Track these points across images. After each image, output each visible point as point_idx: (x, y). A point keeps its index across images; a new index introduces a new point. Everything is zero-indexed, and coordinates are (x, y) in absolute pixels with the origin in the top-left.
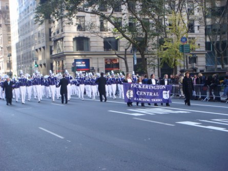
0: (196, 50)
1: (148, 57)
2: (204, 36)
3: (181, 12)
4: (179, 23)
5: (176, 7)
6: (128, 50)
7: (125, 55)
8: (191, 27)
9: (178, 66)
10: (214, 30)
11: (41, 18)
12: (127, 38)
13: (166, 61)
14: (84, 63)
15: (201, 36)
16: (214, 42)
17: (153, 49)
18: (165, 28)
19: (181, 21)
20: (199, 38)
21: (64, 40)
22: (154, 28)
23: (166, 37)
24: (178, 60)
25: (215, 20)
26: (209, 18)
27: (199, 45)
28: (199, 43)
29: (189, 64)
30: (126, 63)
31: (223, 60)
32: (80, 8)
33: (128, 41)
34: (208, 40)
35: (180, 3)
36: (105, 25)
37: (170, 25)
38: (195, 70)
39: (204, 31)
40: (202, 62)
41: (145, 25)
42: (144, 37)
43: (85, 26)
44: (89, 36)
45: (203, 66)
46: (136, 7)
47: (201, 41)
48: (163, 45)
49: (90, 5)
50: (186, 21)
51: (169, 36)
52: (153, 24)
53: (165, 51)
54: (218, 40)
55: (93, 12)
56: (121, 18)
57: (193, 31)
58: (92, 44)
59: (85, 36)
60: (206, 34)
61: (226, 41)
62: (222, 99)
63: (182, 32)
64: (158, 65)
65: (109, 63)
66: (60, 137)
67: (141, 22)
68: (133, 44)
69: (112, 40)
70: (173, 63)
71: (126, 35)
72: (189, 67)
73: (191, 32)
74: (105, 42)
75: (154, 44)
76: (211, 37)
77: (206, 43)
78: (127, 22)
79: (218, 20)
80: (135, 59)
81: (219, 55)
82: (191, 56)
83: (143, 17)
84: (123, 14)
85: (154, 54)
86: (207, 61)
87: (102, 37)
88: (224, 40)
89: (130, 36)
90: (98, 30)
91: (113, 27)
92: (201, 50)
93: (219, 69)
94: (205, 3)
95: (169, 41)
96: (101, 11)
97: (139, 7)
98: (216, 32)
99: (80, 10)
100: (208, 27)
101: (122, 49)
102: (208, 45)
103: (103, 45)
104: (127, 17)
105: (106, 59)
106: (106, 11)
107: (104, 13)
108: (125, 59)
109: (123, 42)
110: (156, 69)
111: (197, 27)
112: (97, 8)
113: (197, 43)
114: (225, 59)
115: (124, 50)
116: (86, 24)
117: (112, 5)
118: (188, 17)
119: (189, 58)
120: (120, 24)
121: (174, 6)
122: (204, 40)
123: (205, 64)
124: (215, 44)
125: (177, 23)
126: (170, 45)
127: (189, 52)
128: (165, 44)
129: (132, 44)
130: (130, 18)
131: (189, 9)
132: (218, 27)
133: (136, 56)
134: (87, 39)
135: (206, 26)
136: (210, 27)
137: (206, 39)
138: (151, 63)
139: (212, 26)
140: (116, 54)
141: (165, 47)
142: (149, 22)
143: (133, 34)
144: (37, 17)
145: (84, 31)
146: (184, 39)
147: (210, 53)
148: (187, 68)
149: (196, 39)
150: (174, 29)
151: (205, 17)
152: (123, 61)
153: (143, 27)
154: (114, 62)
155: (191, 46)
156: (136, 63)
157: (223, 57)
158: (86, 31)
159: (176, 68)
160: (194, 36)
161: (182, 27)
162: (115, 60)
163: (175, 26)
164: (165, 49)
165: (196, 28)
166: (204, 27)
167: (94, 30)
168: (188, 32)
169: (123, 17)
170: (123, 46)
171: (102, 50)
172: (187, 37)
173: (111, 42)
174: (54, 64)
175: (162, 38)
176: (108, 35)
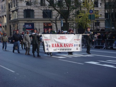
0: (99, 18)
1: (70, 22)
2: (104, 9)
4: (89, 1)
6: (57, 18)
7: (56, 21)
8: (96, 4)
10: (111, 6)
12: (57, 10)
13: (81, 25)
14: (30, 25)
15: (102, 9)
16: (110, 13)
17: (73, 17)
18: (80, 4)
22: (73, 4)
23: (81, 10)
24: (88, 24)
27: (101, 15)
28: (101, 14)
29: (94, 27)
30: (56, 26)
31: (115, 24)
33: (58, 12)
34: (106, 12)
36: (43, 2)
37: (83, 2)
38: (98, 30)
39: (104, 6)
40: (102, 25)
42: (67, 9)
47: (102, 12)
48: (79, 15)
51: (83, 9)
52: (73, 2)
53: (80, 19)
54: (112, 12)
57: (97, 6)
58: (35, 14)
59: (31, 9)
60: (105, 8)
62: (114, 48)
63: (90, 7)
64: (76, 27)
65: (46, 26)
66: (12, 71)
69: (48, 11)
70: (84, 26)
71: (56, 8)
72: (95, 29)
73: (96, 7)
74: (43, 13)
75: (73, 14)
76: (108, 10)
77: (105, 13)
80: (62, 23)
81: (113, 21)
82: (96, 21)
85: (73, 20)
86: (106, 25)
87: (41, 10)
89: (59, 9)
90: (39, 5)
91: (49, 4)
92: (102, 18)
93: (113, 29)
95: (83, 13)
98: (112, 7)
100: (106, 4)
102: (106, 15)
103: (42, 14)
105: (44, 24)
108: (56, 23)
109: (55, 13)
110: (75, 30)
111: (100, 4)
113: (99, 14)
115: (55, 18)
116: (32, 2)
119: (95, 23)
120: (53, 1)
122: (104, 12)
123: (105, 27)
125: (87, 1)
126: (83, 15)
127: (94, 19)
129: (60, 14)
133: (63, 21)
134: (33, 11)
135: (105, 3)
136: (108, 4)
138: (71, 26)
139: (109, 3)
140: (50, 20)
141: (80, 16)
143: (61, 8)
145: (31, 5)
146: (91, 11)
147: (107, 20)
148: (94, 29)
149: (99, 11)
150: (86, 5)
152: (55, 25)
153: (67, 4)
154: (49, 25)
155: (96, 15)
156: (62, 26)
157: (115, 22)
158: (32, 6)
160: (98, 9)
161: (91, 4)
162: (50, 24)
163: (87, 3)
164: (80, 17)
166: (104, 4)
167: (36, 5)
168: (94, 7)
170: (55, 15)
171: (42, 18)
172: (94, 10)
173: (47, 13)
174: (12, 26)
175: (78, 11)
176: (45, 9)
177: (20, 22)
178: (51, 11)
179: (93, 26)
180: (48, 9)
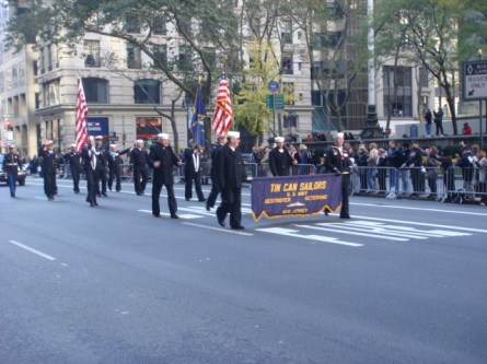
0: (296, 104)
2: (309, 80)
3: (269, 38)
4: (266, 58)
5: (262, 30)
6: (176, 103)
7: (173, 110)
8: (287, 65)
9: (264, 131)
10: (326, 71)
11: (16, 41)
12: (177, 82)
13: (243, 123)
14: (97, 124)
15: (305, 80)
16: (325, 92)
19: (270, 53)
20: (301, 84)
21: (61, 82)
23: (244, 81)
24: (265, 121)
25: (327, 54)
26: (317, 49)
27: (301, 95)
28: (301, 92)
29: (283, 129)
30: (173, 125)
31: (340, 122)
32: (90, 26)
33: (177, 86)
34: (316, 88)
35: (268, 21)
36: (136, 58)
37: (251, 60)
38: (294, 138)
39: (309, 72)
40: (305, 125)
41: (208, 59)
42: (206, 78)
43: (100, 59)
44: (108, 76)
45: (308, 132)
46: (192, 26)
47: (305, 88)
48: (238, 94)
49: (108, 20)
50: (278, 54)
51: (249, 79)
53: (241, 106)
54: (332, 87)
55: (114, 34)
56: (165, 46)
57: (290, 72)
58: (113, 91)
59: (101, 77)
60: (312, 78)
61: (344, 90)
63: (270, 73)
65: (143, 125)
66: (48, 257)
67: (200, 53)
68: (187, 92)
69: (150, 83)
70: (255, 127)
71: (174, 75)
73: (287, 73)
74: (136, 88)
76: (320, 83)
77: (313, 92)
78: (177, 53)
79: (332, 53)
80: (190, 117)
81: (333, 113)
82: (287, 114)
83: (205, 44)
84: (169, 39)
86: (314, 123)
87: (130, 79)
88: (341, 88)
89: (180, 77)
90: (123, 65)
91: (152, 61)
92: (306, 104)
94: (310, 23)
95: (249, 89)
96: (129, 31)
97: (197, 27)
98: (330, 75)
99: (89, 30)
100: (315, 66)
101: (167, 101)
102: (316, 96)
103: (132, 93)
104: (175, 45)
105: (138, 119)
106: (139, 32)
107: (134, 35)
108: (172, 119)
109: (169, 89)
111: (297, 65)
112: (121, 26)
113: (297, 93)
114: (344, 121)
115: (171, 103)
116: (102, 56)
117: (149, 22)
118: (282, 48)
119: (284, 117)
120: (163, 56)
121: (258, 27)
122: (310, 88)
123: (311, 129)
124: (327, 95)
125: (263, 58)
126: (249, 95)
127: (283, 108)
128: (241, 93)
129: (184, 93)
130: (181, 47)
131: (283, 34)
132: (331, 66)
134: (104, 81)
135: (312, 63)
136: (318, 65)
137: (312, 86)
139: (321, 62)
140: (155, 110)
141: (242, 98)
142: (214, 53)
143: (187, 74)
144: (9, 38)
145: (99, 66)
146: (273, 85)
147: (319, 110)
149: (295, 84)
150: (258, 67)
151: (311, 48)
152: (169, 122)
153: (204, 62)
154: (153, 124)
155: (286, 97)
157: (340, 117)
158: (102, 68)
159: (261, 134)
160: (293, 80)
161: (272, 64)
162: (154, 119)
163: (260, 61)
164: (241, 102)
165: (295, 67)
166: (309, 66)
167: (116, 65)
168: (281, 73)
169: (169, 43)
170: (168, 96)
171: (132, 102)
172: (280, 81)
173: (146, 87)
174: (43, 126)
175: (237, 83)
176: (141, 76)
177: (66, 113)
178: (159, 83)
179: (280, 127)
180: (149, 76)
